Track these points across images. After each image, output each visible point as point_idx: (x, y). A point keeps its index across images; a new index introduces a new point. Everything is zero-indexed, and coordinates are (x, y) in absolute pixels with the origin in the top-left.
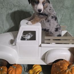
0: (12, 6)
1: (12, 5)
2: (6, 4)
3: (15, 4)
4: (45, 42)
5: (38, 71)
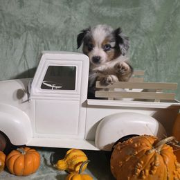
0: (21, 30)
1: (20, 27)
2: (7, 24)
3: (27, 24)
4: (96, 96)
5: (79, 163)
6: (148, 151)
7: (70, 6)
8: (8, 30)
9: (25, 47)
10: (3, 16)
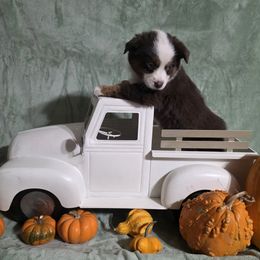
0: (60, 55)
1: (58, 52)
3: (68, 49)
4: (162, 146)
5: (144, 225)
6: (219, 208)
7: (124, 26)
8: (43, 56)
9: (66, 78)
10: (35, 37)
